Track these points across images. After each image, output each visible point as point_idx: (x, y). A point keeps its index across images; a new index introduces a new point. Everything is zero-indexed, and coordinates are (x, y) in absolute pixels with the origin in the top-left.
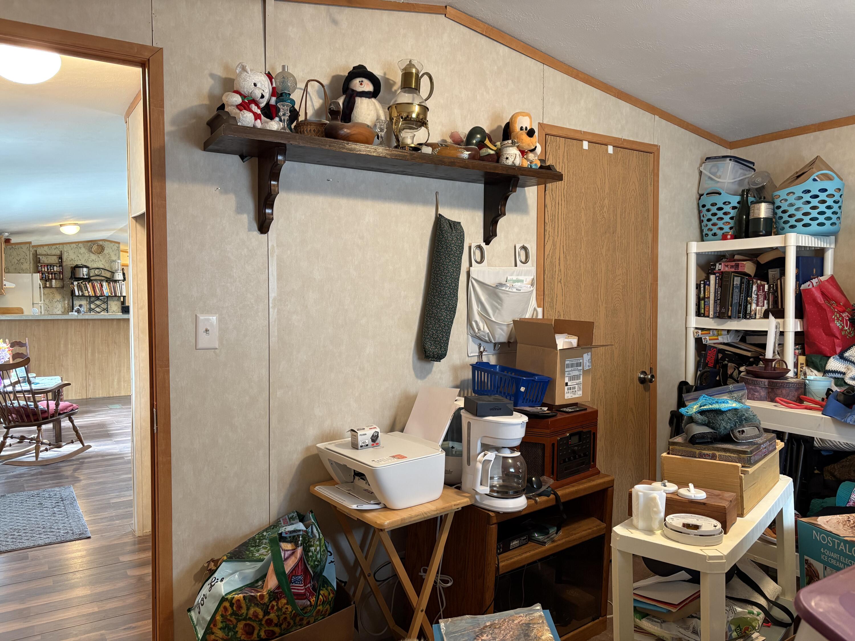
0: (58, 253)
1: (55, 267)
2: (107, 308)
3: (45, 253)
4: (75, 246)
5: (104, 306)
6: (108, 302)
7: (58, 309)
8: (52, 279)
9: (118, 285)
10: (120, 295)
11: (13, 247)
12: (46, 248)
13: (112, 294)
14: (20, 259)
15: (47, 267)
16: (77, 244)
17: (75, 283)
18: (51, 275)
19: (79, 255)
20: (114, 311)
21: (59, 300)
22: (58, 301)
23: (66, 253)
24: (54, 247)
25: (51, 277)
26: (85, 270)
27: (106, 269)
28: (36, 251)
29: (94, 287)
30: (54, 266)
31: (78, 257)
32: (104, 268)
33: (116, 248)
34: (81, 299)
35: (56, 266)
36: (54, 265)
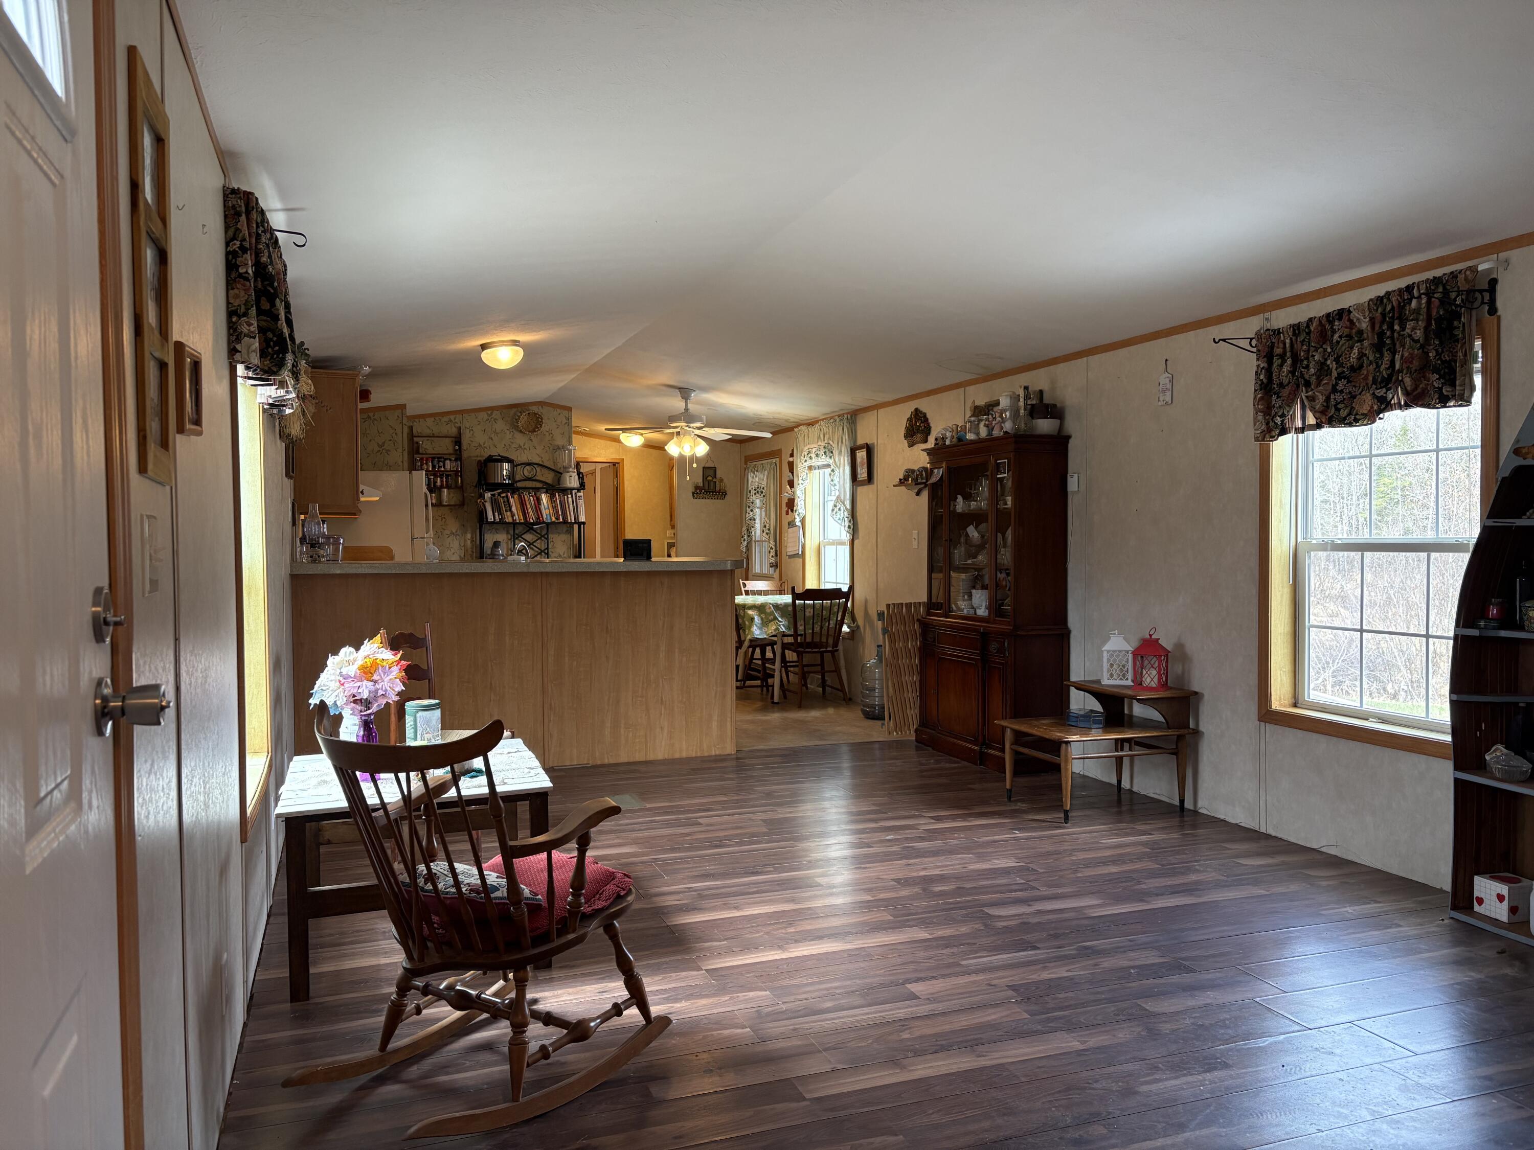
0: (454, 431)
1: (448, 462)
2: (547, 549)
3: (428, 432)
4: (486, 417)
5: (542, 545)
6: (550, 536)
7: (453, 551)
8: (442, 487)
9: (570, 499)
10: (573, 521)
11: (369, 417)
12: (430, 421)
13: (557, 518)
14: (384, 443)
15: (432, 463)
16: (489, 412)
17: (488, 495)
18: (439, 479)
19: (492, 436)
20: (560, 556)
21: (454, 531)
22: (452, 533)
23: (468, 431)
24: (445, 419)
25: (439, 484)
26: (506, 466)
27: (545, 464)
28: (411, 428)
29: (523, 504)
30: (446, 459)
31: (491, 439)
32: (541, 463)
33: (565, 421)
34: (496, 529)
35: (450, 460)
36: (445, 457)
